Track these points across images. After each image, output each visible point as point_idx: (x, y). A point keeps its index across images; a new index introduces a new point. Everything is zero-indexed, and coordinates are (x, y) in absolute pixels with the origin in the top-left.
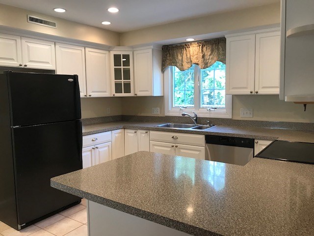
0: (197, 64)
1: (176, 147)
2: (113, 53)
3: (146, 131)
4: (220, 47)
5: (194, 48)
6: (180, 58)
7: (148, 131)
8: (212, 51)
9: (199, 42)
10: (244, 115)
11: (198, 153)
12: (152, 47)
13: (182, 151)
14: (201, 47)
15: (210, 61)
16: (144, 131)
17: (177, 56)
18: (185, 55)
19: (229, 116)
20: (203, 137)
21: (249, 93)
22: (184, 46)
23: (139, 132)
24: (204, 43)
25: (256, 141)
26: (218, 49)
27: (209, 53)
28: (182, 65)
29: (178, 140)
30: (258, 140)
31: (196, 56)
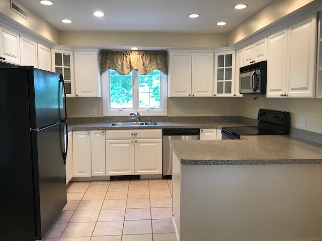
0: (137, 70)
1: (136, 142)
2: (54, 51)
3: (102, 131)
4: (158, 58)
5: (134, 56)
6: (120, 63)
7: (104, 131)
8: (151, 61)
9: (139, 52)
10: (176, 112)
11: (156, 144)
12: (97, 50)
13: (141, 144)
14: (141, 56)
15: (149, 68)
16: (100, 131)
17: (117, 61)
18: (125, 61)
19: (165, 114)
20: (160, 131)
21: (188, 96)
22: (124, 53)
23: (93, 132)
24: (144, 53)
25: (201, 130)
26: (156, 60)
27: (148, 62)
28: (123, 70)
29: (138, 136)
30: (202, 130)
31: (135, 63)
